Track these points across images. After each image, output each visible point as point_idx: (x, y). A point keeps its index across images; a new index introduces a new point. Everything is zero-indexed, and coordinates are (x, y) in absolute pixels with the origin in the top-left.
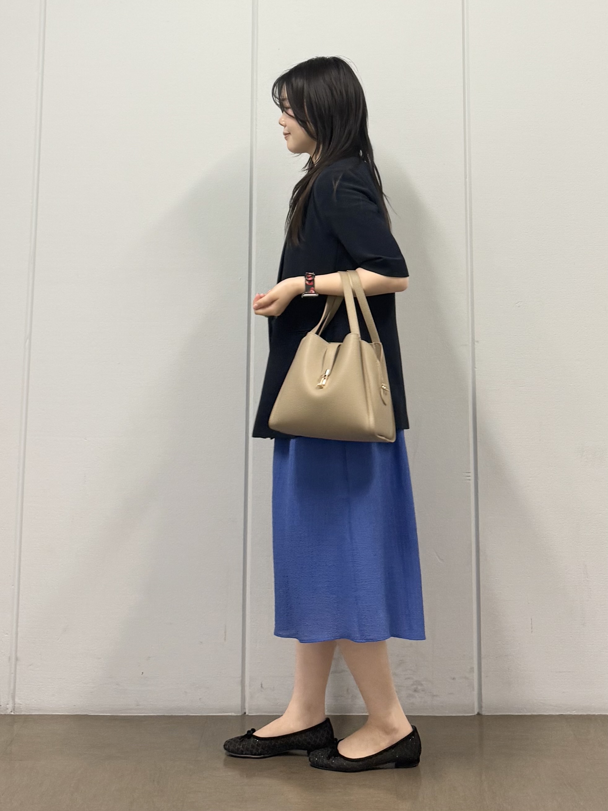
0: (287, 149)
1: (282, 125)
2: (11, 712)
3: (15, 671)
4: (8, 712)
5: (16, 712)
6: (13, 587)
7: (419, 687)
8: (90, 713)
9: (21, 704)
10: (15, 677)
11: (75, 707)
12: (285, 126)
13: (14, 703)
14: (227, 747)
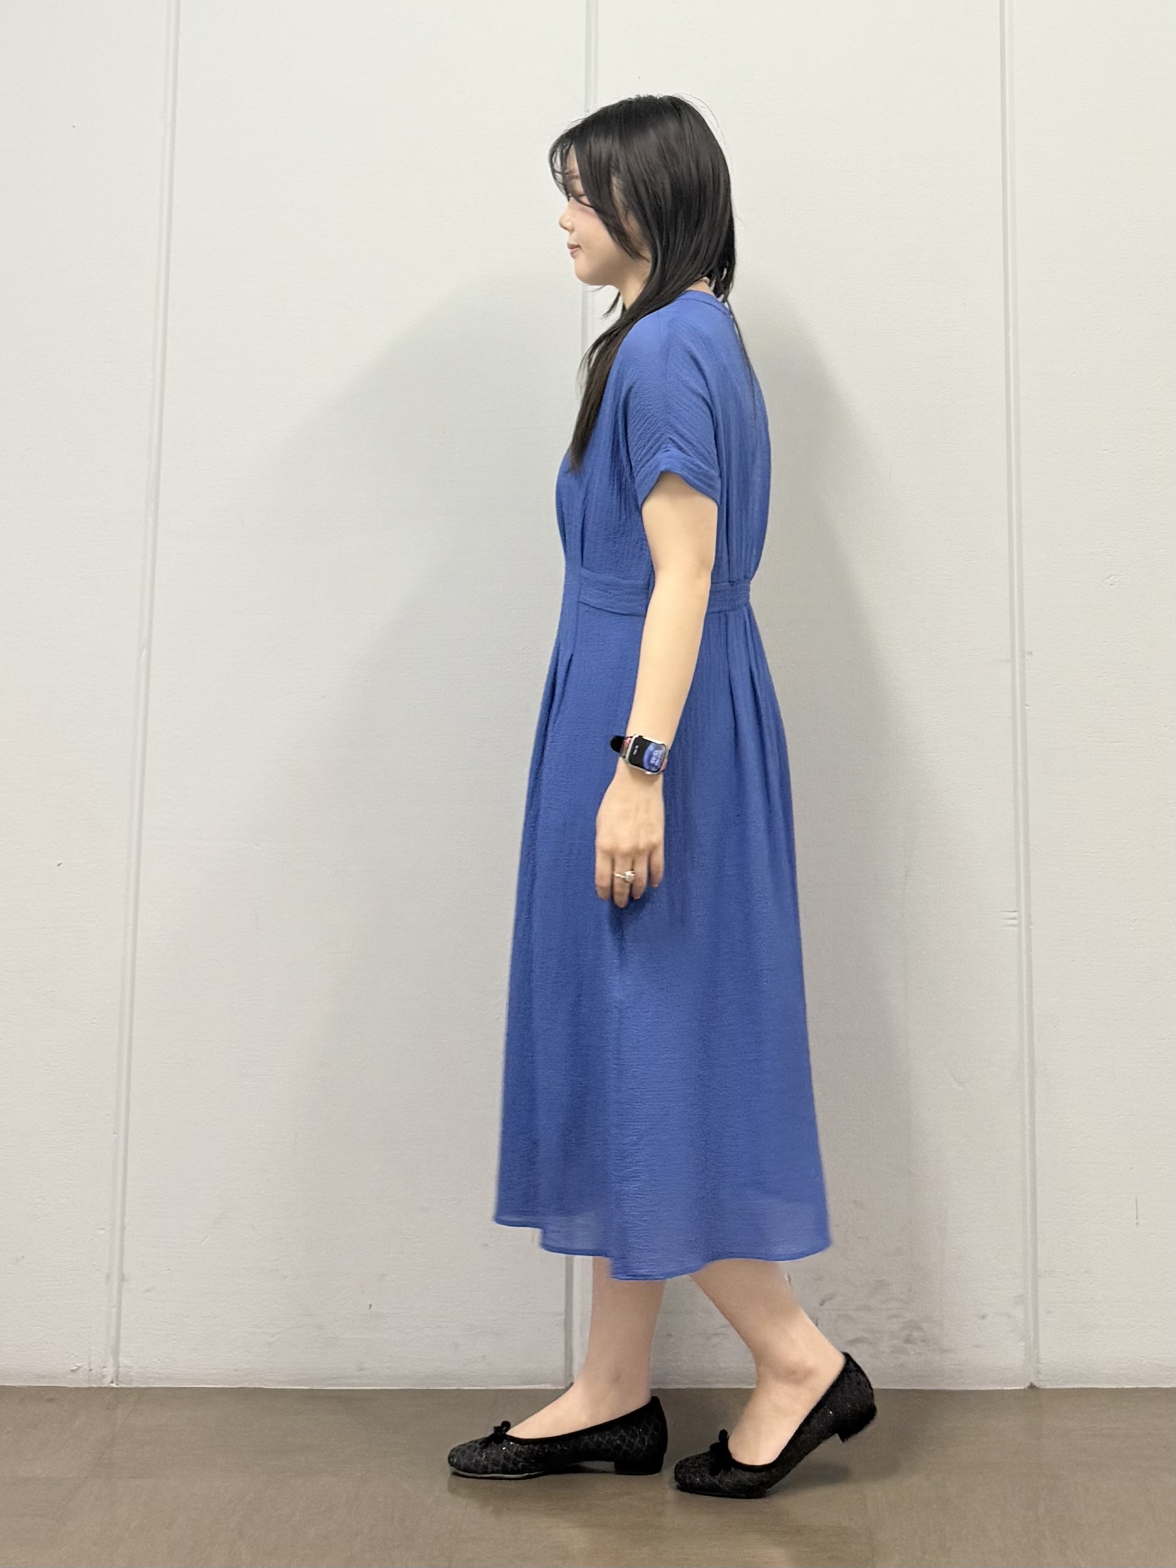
0: (574, 276)
1: (565, 228)
2: (112, 1382)
3: (120, 1302)
4: (106, 1383)
5: (122, 1382)
6: (115, 1136)
7: (916, 1334)
8: (268, 1386)
9: (130, 1367)
10: (119, 1314)
11: (236, 1373)
12: (572, 231)
13: (117, 1366)
14: (455, 1460)
